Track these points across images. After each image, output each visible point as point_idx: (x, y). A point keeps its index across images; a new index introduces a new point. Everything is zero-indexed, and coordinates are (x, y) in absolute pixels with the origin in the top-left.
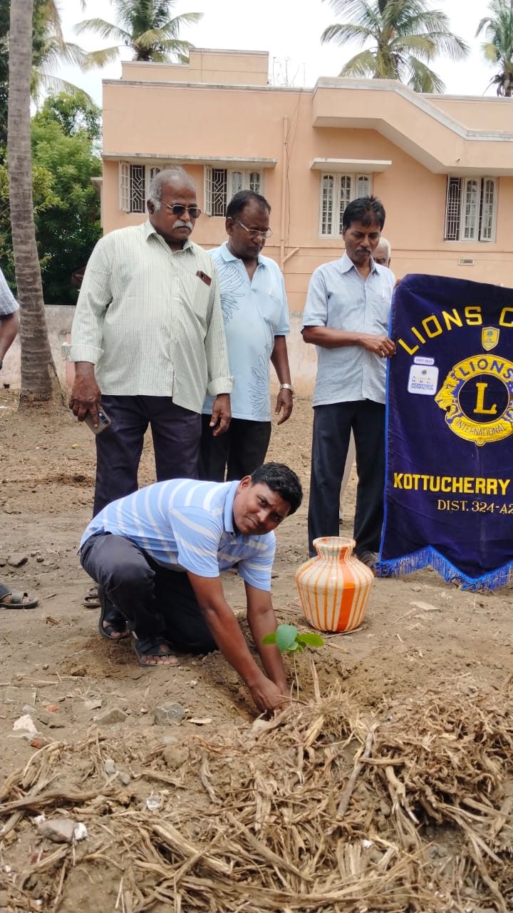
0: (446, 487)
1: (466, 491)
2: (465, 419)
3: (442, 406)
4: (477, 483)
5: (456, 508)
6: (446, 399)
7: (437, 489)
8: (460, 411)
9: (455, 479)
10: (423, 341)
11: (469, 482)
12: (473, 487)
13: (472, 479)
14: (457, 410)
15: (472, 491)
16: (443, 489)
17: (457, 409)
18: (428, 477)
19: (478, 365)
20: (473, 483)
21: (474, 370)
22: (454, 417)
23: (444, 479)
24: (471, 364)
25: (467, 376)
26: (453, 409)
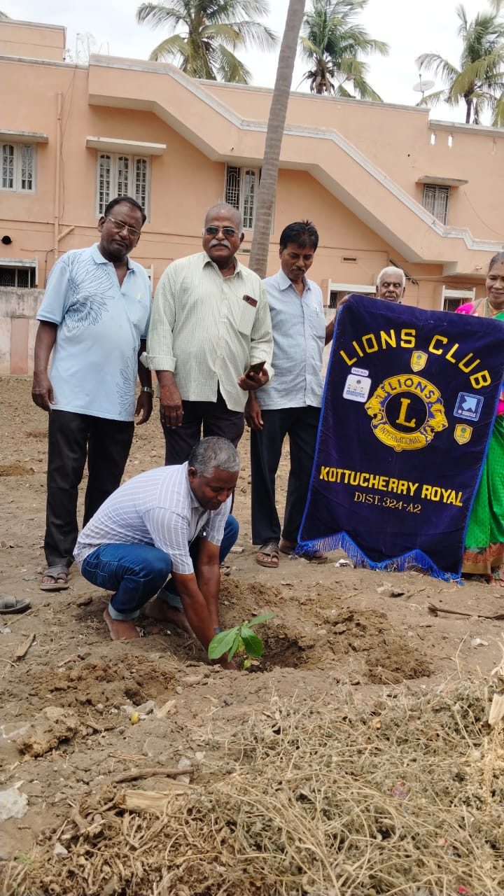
0: (364, 482)
1: (380, 488)
2: (388, 427)
3: (370, 412)
4: (391, 482)
5: (370, 501)
7: (356, 483)
8: (384, 420)
9: (372, 476)
10: (361, 355)
11: (384, 481)
12: (387, 486)
13: (387, 479)
14: (382, 418)
15: (385, 489)
16: (361, 483)
18: (350, 472)
19: (405, 383)
20: (388, 482)
21: (400, 386)
22: (379, 424)
23: (363, 475)
24: (399, 381)
25: (394, 391)
26: (379, 417)
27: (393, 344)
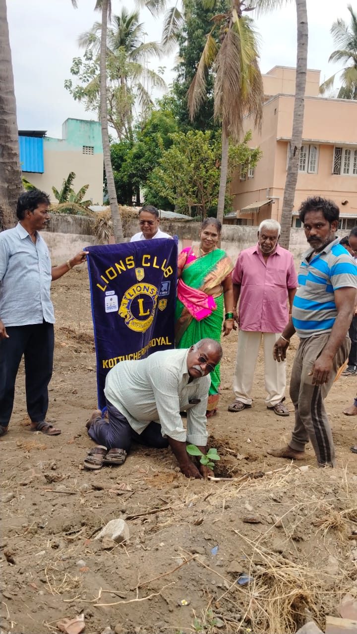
2: (135, 321)
3: (123, 316)
6: (124, 311)
8: (132, 317)
10: (108, 282)
14: (130, 317)
17: (130, 316)
18: (121, 357)
19: (137, 289)
21: (135, 293)
22: (130, 321)
23: (129, 355)
24: (133, 290)
25: (133, 297)
26: (128, 316)
27: (124, 269)
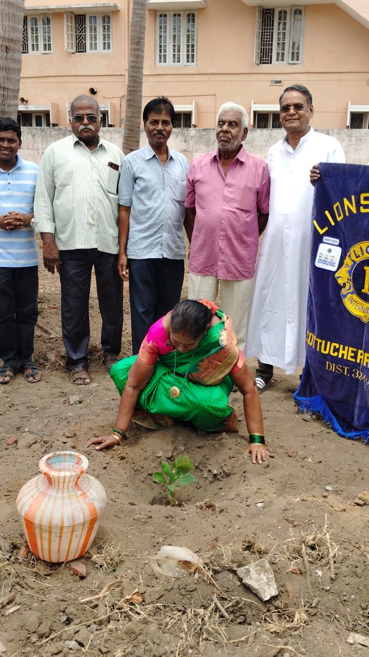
0: (334, 352)
1: (349, 358)
2: (355, 297)
3: (340, 282)
4: (359, 354)
5: (340, 371)
7: (327, 352)
8: (352, 289)
9: (342, 346)
10: (333, 224)
11: (352, 352)
12: (355, 357)
13: (355, 350)
14: (350, 289)
15: (354, 360)
16: (331, 353)
17: (350, 287)
18: (320, 341)
19: (366, 250)
20: (356, 353)
21: (363, 254)
22: (348, 294)
23: (334, 344)
24: (361, 248)
25: (359, 259)
26: (347, 286)
27: (354, 210)
